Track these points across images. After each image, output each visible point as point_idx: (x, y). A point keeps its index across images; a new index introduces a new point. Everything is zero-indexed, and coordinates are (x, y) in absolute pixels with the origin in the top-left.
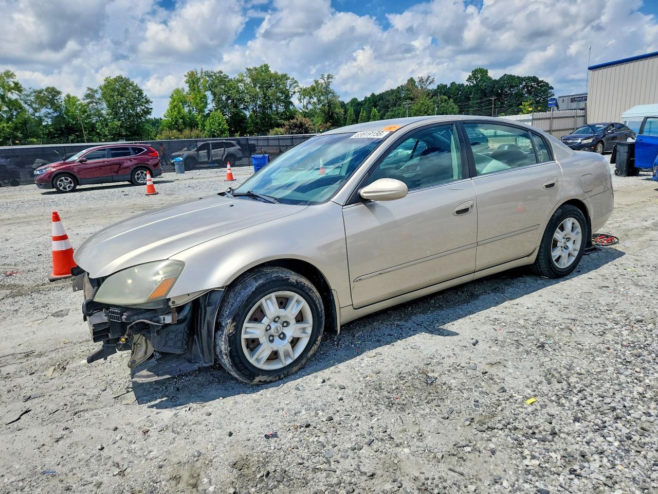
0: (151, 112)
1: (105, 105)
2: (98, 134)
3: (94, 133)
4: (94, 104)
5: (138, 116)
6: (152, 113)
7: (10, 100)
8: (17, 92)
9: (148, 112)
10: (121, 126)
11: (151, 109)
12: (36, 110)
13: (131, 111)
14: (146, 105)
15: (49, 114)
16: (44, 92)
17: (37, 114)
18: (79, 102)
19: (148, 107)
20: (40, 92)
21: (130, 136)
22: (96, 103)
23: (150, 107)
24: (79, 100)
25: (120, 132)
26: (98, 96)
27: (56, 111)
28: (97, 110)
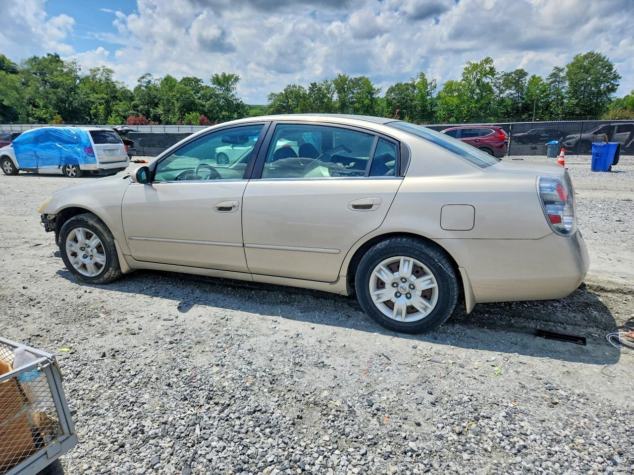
0: (616, 89)
1: (567, 84)
2: (551, 113)
3: (546, 112)
4: (557, 83)
5: (600, 94)
6: (617, 91)
7: (483, 84)
8: (490, 76)
9: (613, 89)
10: (577, 105)
11: (618, 85)
12: (501, 92)
13: (593, 89)
14: (612, 82)
15: (512, 94)
16: (513, 75)
17: (501, 96)
18: (542, 82)
19: (615, 83)
20: (509, 75)
21: (584, 115)
22: (559, 82)
23: (617, 84)
24: (542, 80)
25: (573, 111)
26: (562, 74)
27: (518, 92)
28: (557, 89)
